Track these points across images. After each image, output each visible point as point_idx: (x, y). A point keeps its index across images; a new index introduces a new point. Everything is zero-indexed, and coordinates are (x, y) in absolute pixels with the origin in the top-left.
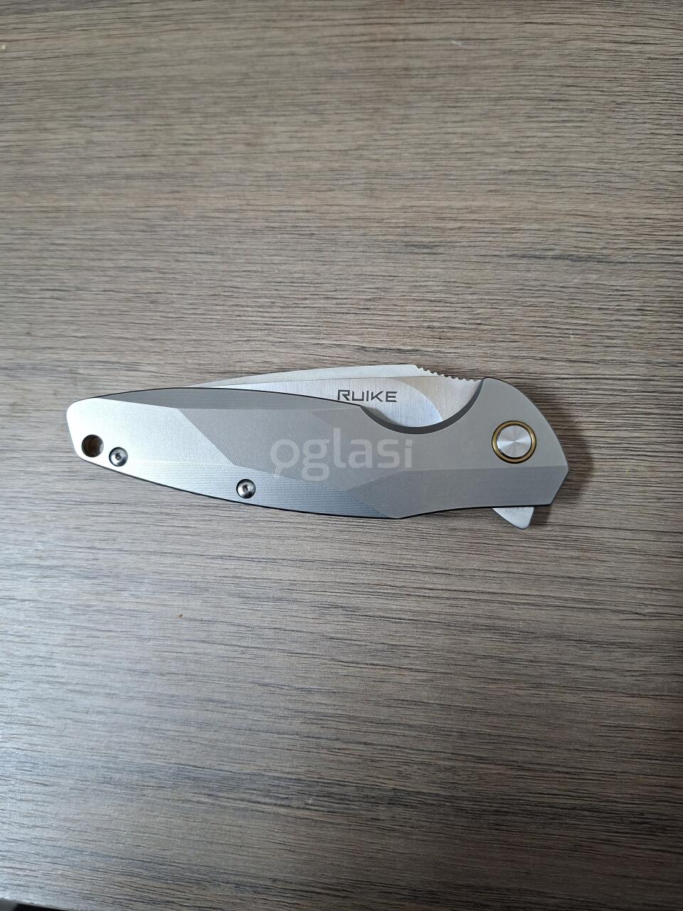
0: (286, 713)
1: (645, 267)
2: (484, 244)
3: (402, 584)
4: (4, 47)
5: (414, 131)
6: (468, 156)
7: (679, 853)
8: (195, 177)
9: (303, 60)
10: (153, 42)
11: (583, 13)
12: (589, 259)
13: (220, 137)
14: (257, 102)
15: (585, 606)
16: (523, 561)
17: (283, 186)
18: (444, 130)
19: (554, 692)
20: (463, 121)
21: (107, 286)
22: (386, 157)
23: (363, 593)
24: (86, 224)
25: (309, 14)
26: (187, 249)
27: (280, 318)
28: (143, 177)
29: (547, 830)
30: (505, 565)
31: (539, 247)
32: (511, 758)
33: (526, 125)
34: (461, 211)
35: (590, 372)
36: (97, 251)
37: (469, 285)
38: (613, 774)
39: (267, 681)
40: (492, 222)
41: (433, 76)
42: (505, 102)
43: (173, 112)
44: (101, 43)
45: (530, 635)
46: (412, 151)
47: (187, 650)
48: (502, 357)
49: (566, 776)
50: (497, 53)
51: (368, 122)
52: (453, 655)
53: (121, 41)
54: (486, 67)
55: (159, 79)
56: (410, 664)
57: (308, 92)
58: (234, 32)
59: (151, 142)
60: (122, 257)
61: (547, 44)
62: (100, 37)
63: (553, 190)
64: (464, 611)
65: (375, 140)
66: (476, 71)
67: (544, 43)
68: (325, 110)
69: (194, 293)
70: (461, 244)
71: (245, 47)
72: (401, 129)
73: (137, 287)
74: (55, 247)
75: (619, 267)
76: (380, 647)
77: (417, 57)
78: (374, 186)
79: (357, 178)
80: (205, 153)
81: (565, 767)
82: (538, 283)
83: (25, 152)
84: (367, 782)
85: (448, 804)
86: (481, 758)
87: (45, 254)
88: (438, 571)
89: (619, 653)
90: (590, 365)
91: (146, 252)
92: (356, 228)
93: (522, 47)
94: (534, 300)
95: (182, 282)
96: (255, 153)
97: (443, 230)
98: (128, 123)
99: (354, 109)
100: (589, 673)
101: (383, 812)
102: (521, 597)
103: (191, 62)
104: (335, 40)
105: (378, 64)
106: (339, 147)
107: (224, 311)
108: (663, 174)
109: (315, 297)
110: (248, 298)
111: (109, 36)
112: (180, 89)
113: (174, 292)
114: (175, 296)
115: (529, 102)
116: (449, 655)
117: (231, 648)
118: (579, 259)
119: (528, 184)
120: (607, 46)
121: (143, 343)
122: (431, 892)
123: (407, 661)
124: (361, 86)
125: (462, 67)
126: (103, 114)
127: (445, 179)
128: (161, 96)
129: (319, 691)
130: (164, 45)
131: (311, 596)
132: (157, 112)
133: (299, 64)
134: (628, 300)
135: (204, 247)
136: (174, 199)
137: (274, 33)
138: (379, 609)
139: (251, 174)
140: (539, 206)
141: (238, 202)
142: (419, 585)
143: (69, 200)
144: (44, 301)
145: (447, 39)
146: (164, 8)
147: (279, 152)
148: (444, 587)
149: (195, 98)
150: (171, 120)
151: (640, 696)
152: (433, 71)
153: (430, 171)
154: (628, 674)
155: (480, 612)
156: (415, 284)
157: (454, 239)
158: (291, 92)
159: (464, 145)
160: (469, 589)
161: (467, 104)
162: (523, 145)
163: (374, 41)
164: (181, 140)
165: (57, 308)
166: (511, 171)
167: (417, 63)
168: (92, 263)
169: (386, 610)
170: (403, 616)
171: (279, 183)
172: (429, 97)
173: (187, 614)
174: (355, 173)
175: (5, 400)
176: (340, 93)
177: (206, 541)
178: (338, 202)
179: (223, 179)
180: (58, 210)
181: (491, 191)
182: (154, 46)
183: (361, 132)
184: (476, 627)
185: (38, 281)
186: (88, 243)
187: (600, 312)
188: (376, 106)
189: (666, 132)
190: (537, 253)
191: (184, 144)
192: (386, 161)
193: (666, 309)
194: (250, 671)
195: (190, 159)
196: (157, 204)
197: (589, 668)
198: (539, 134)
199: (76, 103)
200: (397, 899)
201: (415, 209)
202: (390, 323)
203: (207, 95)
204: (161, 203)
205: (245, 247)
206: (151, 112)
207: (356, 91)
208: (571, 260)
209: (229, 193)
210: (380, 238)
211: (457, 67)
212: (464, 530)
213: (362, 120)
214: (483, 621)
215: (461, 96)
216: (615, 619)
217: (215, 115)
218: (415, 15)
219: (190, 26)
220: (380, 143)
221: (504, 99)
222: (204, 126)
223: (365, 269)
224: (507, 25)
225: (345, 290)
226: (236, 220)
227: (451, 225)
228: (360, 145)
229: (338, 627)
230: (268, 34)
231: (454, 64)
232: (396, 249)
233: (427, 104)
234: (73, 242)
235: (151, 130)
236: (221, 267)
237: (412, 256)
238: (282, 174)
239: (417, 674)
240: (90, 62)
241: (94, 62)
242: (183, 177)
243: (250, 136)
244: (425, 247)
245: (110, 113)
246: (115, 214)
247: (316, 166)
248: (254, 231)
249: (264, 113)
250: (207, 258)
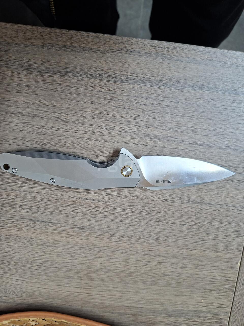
0: (124, 101)
1: (20, 217)
2: (62, 227)
3: (90, 135)
4: (203, 301)
5: (80, 261)
6: (65, 252)
7: (19, 60)
8: (144, 254)
9: (111, 286)
10: (156, 297)
11: (31, 290)
12: (34, 221)
13: (136, 265)
14: (125, 275)
15: (41, 127)
16: (56, 140)
17: (118, 249)
18: (72, 260)
19: (50, 104)
20: (66, 262)
21: (172, 225)
22: (88, 254)
23: (101, 133)
24: (178, 244)
25: (109, 299)
26: (147, 233)
27: (121, 211)
28: (160, 256)
29: (53, 67)
30: (61, 139)
31: (47, 225)
32: (62, 87)
33: (49, 260)
34: (68, 237)
35: (36, 190)
36: (174, 236)
37: (67, 216)
38: (35, 81)
39: (129, 110)
40: (60, 233)
41: (74, 276)
42: (54, 267)
43: (150, 274)
44: (172, 298)
45: (56, 120)
46: (81, 255)
47: (151, 119)
48: (59, 195)
49: (48, 82)
50: (56, 281)
51: (93, 265)
52: (77, 115)
53: (165, 298)
54: (59, 277)
55: (154, 285)
57: (109, 276)
58: (131, 296)
59: (157, 266)
60: (167, 233)
61: (42, 282)
62: (172, 300)
63: (43, 240)
64: (73, 127)
65: (91, 260)
66: (62, 277)
67: (43, 283)
68: (105, 270)
69: (145, 220)
70: (69, 228)
71: (128, 292)
72: (84, 262)
73: (162, 224)
74: (188, 238)
75: (26, 218)
76: (97, 118)
77: (78, 282)
78: (92, 246)
79: (97, 249)
80: (141, 261)
81: (48, 84)
82: (48, 215)
83: (196, 268)
84: (102, 81)
85: (80, 75)
86: (70, 87)
87: (191, 236)
88: (80, 138)
89: (32, 114)
90: (35, 192)
91: (159, 234)
92: (98, 235)
93: (49, 282)
94: (49, 210)
95: (149, 224)
96: (126, 259)
97: (73, 232)
98: (164, 273)
99: (97, 269)
100: (40, 109)
101: (98, 73)
102: (57, 130)
103: (144, 289)
104: (101, 290)
105: (89, 282)
106: (101, 259)
107: (137, 215)
108: (13, 242)
109: (110, 216)
110: (130, 218)
111: (169, 300)
112: (148, 281)
113: (152, 221)
115: (48, 266)
117: (139, 119)
118: (37, 221)
119: (50, 243)
120: (25, 280)
121: (161, 207)
122: (85, 50)
123: (89, 114)
124: (95, 276)
125: (66, 278)
126: (172, 277)
127: (72, 246)
128: (153, 280)
129: (114, 107)
130: (152, 295)
131: (115, 133)
132: (155, 275)
133: (112, 284)
134: (25, 208)
135: (142, 234)
136: (151, 249)
137: (119, 295)
138: (96, 128)
139: (127, 253)
140: (47, 236)
141: (131, 246)
142: (85, 134)
143: (183, 252)
144: (191, 222)
145: (69, 287)
146: (152, 307)
147: (119, 259)
148: (78, 133)
149: (144, 278)
150: (151, 272)
151: (27, 102)
152: (74, 278)
153: (76, 249)
154: (30, 108)
155: (69, 126)
156: (82, 218)
157: (71, 229)
158: (115, 276)
159: (66, 255)
160: (71, 133)
161: (65, 267)
162: (50, 254)
163: (90, 289)
164: (148, 266)
165: (187, 220)
166: (54, 247)
168: (176, 232)
169: (95, 128)
170: (90, 126)
171: (119, 250)
172: (75, 270)
173: (151, 129)
174: (97, 251)
175: (205, 194)
176: (100, 274)
177: (145, 149)
178: (103, 243)
179: (136, 253)
180: (186, 249)
181: (60, 242)
182: (155, 295)
183: (95, 262)
184: (70, 122)
185: (193, 228)
186: (177, 238)
187: (32, 206)
188: (91, 269)
189: (11, 254)
190: (48, 223)
191: (147, 264)
192: (88, 253)
193: (15, 205)
194: (134, 113)
195: (145, 260)
196: (156, 248)
197: (40, 110)
198: (46, 257)
199: (180, 281)
200: (95, 48)
201: (81, 239)
202: (90, 207)
203: (140, 279)
204: (154, 248)
205: (130, 232)
206: (157, 275)
208: (39, 221)
209: (134, 248)
210: (91, 232)
212: (72, 149)
213: (95, 266)
214: (68, 124)
215: (66, 270)
216: (33, 123)
217: (137, 272)
218: (78, 295)
219: (144, 300)
220: (90, 259)
221: (54, 268)
222: (141, 269)
223: (96, 223)
224: (52, 289)
225: (102, 217)
226: (132, 240)
227: (71, 233)
228: (96, 258)
229: (108, 124)
230: (121, 294)
231: (68, 279)
232: (87, 228)
233: (76, 269)
234: (181, 239)
235: (157, 270)
236: (137, 227)
237: (83, 225)
238: (118, 253)
239: (87, 110)
240: (176, 293)
241: (174, 293)
242: (148, 255)
243: (127, 265)
244: (79, 228)
245: (169, 277)
246: (169, 246)
247: (108, 254)
248: (127, 237)
249: (123, 271)
250: (141, 230)
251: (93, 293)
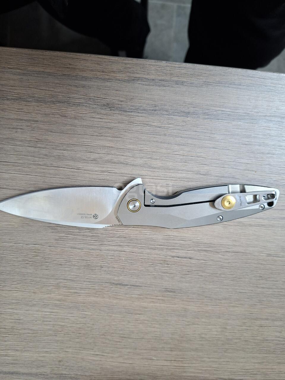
0: (221, 141)
1: (100, 281)
2: (149, 291)
5: (170, 329)
7: (100, 98)
8: (244, 318)
9: (206, 356)
10: (257, 366)
11: (113, 366)
12: (117, 284)
13: (235, 331)
14: (222, 343)
15: (125, 175)
17: (215, 314)
18: (161, 329)
19: (136, 148)
20: (154, 332)
21: (276, 282)
22: (179, 321)
23: (194, 179)
24: (283, 304)
25: (203, 372)
26: (248, 294)
27: (217, 270)
28: (262, 319)
29: (140, 105)
31: (132, 289)
32: (150, 128)
33: (134, 329)
34: (156, 302)
35: (119, 248)
36: (279, 295)
37: (155, 278)
38: (119, 122)
39: (227, 151)
40: (147, 298)
41: (163, 348)
42: (140, 337)
43: (251, 341)
44: (275, 367)
45: (142, 166)
46: (171, 323)
47: (254, 161)
48: (146, 254)
49: (133, 122)
50: (142, 354)
51: (185, 333)
52: (167, 160)
53: (268, 367)
54: (145, 350)
55: (255, 353)
56: (180, 157)
58: (229, 367)
59: (259, 331)
60: (271, 292)
61: (125, 356)
62: (275, 369)
63: (126, 307)
64: (162, 173)
66: (149, 349)
67: (126, 357)
68: (199, 338)
69: (247, 279)
70: (157, 291)
71: (225, 362)
72: (174, 330)
73: (266, 282)
75: (107, 281)
76: (190, 162)
77: (167, 354)
78: (185, 312)
79: (190, 315)
80: (240, 326)
81: (133, 125)
82: (133, 277)
84: (197, 119)
85: (171, 113)
86: (160, 128)
89: (115, 160)
90: (118, 250)
91: (262, 294)
92: (191, 299)
93: (133, 356)
94: (135, 272)
95: (250, 283)
96: (223, 325)
97: (163, 296)
98: (267, 338)
99: (190, 338)
100: (125, 154)
101: (192, 110)
103: (244, 358)
104: (194, 362)
105: (181, 353)
106: (195, 326)
107: (237, 273)
108: (91, 311)
109: (205, 276)
110: (228, 277)
111: (272, 369)
112: (248, 349)
113: (253, 280)
114: (253, 279)
115: (133, 337)
116: (168, 160)
117: (239, 161)
118: (120, 284)
119: (134, 310)
120: (106, 354)
121: (265, 263)
122: (177, 84)
123: (181, 158)
124: (187, 346)
125: (153, 350)
127: (161, 313)
128: (255, 346)
129: (210, 148)
130: (253, 364)
134: (105, 270)
135: (242, 295)
136: (252, 311)
137: (215, 366)
138: (189, 174)
139: (226, 318)
140: (131, 302)
141: (230, 309)
142: (176, 181)
145: (157, 360)
146: (252, 378)
147: (215, 325)
148: (168, 181)
149: (243, 345)
150: (251, 338)
151: (110, 147)
153: (166, 316)
154: (113, 154)
155: (157, 173)
156: (172, 279)
157: (159, 293)
158: (210, 345)
159: (154, 324)
160: (160, 180)
161: (152, 337)
162: (135, 323)
163: (181, 361)
164: (249, 331)
166: (140, 314)
167: (168, 352)
168: (281, 290)
169: (187, 173)
170: (182, 171)
172: (165, 341)
173: (254, 173)
174: (191, 317)
176: (194, 344)
178: (197, 308)
179: (235, 317)
181: (147, 308)
182: (256, 364)
183: (188, 330)
184: (159, 168)
186: (282, 297)
187: (114, 267)
188: (182, 339)
189: (89, 325)
190: (133, 287)
191: (248, 329)
192: (180, 320)
193: (94, 267)
194: (233, 154)
195: (246, 324)
196: (258, 310)
197: (125, 156)
198: (130, 326)
200: (188, 82)
201: (171, 304)
203: (239, 346)
204: (256, 310)
205: (228, 294)
206: (258, 341)
207: (189, 344)
208: (122, 284)
209: (233, 312)
210: (183, 295)
211: (155, 350)
213: (187, 334)
214: (156, 170)
215: (154, 340)
216: (116, 171)
217: (237, 339)
218: (167, 369)
219: (244, 371)
220: (182, 326)
221: (140, 339)
222: (241, 335)
223: (189, 285)
224: (138, 363)
226: (231, 303)
227: (160, 298)
228: (189, 326)
230: (217, 365)
231: (156, 351)
232: (178, 291)
233: (165, 338)
235: (259, 335)
236: (237, 288)
237: (173, 288)
238: (215, 318)
239: (178, 154)
240: (279, 360)
241: (278, 360)
242: (249, 318)
243: (225, 331)
244: (168, 291)
245: (273, 342)
246: (273, 307)
247: (203, 320)
248: (225, 299)
249: (220, 338)
250: (242, 291)
251: (185, 365)
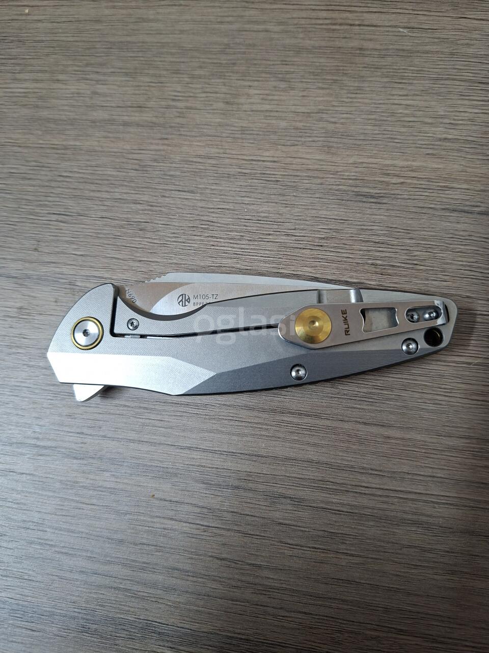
0: (239, 584)
2: (422, 198)
3: (342, 481)
4: (27, 11)
5: (367, 101)
6: (411, 124)
8: (182, 127)
9: (276, 36)
10: (151, 14)
13: (204, 95)
14: (235, 68)
16: (446, 468)
17: (255, 140)
18: (391, 101)
19: (466, 578)
20: (407, 95)
21: (105, 214)
22: (342, 121)
23: (309, 487)
24: (88, 160)
26: (173, 187)
27: (247, 249)
28: (138, 125)
30: (430, 470)
31: (468, 203)
32: (427, 632)
33: (460, 102)
34: (403, 169)
36: (97, 184)
37: (407, 231)
39: (224, 556)
40: (429, 180)
41: (383, 57)
42: (442, 82)
43: (165, 73)
44: (107, 12)
45: (448, 530)
46: (363, 117)
47: (158, 525)
50: (436, 40)
51: (328, 91)
52: (382, 544)
53: (124, 12)
54: (427, 52)
55: (154, 44)
56: (347, 550)
57: (279, 63)
58: (219, 10)
59: (145, 96)
60: (116, 190)
61: (478, 36)
62: (107, 7)
63: (480, 157)
64: (393, 507)
65: (334, 106)
66: (419, 54)
67: (475, 35)
68: (292, 78)
69: (176, 224)
70: (402, 197)
71: (228, 22)
72: (355, 98)
73: (129, 216)
74: (62, 179)
76: (321, 533)
77: (371, 40)
78: (331, 144)
79: (317, 137)
80: (191, 108)
81: (474, 642)
82: (466, 233)
83: (40, 98)
84: (304, 645)
86: (401, 630)
87: (53, 184)
88: (373, 472)
91: (138, 187)
92: (314, 177)
93: (458, 37)
94: (462, 247)
95: (167, 214)
96: (232, 110)
97: (388, 184)
98: (127, 79)
99: (316, 79)
102: (442, 498)
103: (182, 32)
105: (338, 43)
107: (202, 241)
109: (278, 233)
110: (221, 231)
111: (114, 7)
112: (172, 54)
113: (160, 222)
114: (160, 226)
115: (463, 83)
116: (379, 543)
117: (194, 526)
119: (458, 150)
121: (131, 263)
123: (344, 547)
124: (322, 60)
125: (407, 50)
126: (105, 70)
127: (391, 142)
128: (156, 59)
129: (267, 568)
130: (160, 17)
131: (264, 487)
132: (151, 72)
133: (271, 39)
135: (186, 186)
136: (163, 144)
137: (252, 12)
138: (322, 502)
139: (228, 128)
140: (469, 170)
141: (217, 150)
142: (356, 483)
143: (75, 140)
144: (51, 223)
145: (395, 27)
147: (252, 111)
148: (378, 486)
149: (183, 62)
150: (163, 79)
152: (383, 53)
153: (379, 134)
155: (407, 509)
156: (363, 227)
157: (396, 192)
158: (265, 62)
159: (407, 115)
160: (399, 489)
161: (411, 81)
162: (456, 118)
163: (335, 24)
164: (170, 95)
165: (61, 229)
166: (445, 139)
167: (370, 45)
168: (92, 194)
169: (327, 503)
170: (342, 509)
171: (252, 136)
172: (379, 74)
173: (158, 495)
174: (315, 132)
175: (13, 304)
176: (306, 65)
177: (178, 434)
178: (300, 155)
179: (205, 131)
180: (66, 148)
181: (429, 154)
182: (152, 17)
183: (322, 99)
184: (403, 521)
185: (46, 205)
186: (89, 177)
188: (334, 78)
190: (466, 208)
191: (174, 100)
192: (342, 123)
194: (210, 546)
195: (177, 112)
196: (148, 148)
199: (85, 60)
201: (365, 165)
202: (340, 259)
203: (193, 60)
204: (153, 147)
205: (221, 188)
206: (146, 71)
207: (318, 64)
209: (211, 143)
210: (334, 187)
211: (404, 50)
212: (396, 439)
213: (323, 88)
214: (410, 517)
215: (406, 74)
217: (200, 77)
218: (370, 5)
220: (337, 109)
221: (442, 79)
222: (190, 85)
223: (321, 212)
224: (445, 18)
225: (303, 229)
226: (214, 165)
227: (395, 180)
228: (320, 109)
229: (287, 515)
230: (247, 13)
231: (401, 47)
232: (347, 198)
233: (378, 79)
234: (77, 175)
235: (146, 86)
236: (200, 204)
237: (361, 204)
238: (254, 129)
239: (351, 558)
240: (97, 28)
241: (101, 28)
242: (171, 127)
243: (228, 96)
244: (372, 197)
245: (113, 70)
246: (113, 154)
247: (283, 124)
248: (229, 176)
249: (241, 78)
250: (189, 196)
251: (324, 14)
